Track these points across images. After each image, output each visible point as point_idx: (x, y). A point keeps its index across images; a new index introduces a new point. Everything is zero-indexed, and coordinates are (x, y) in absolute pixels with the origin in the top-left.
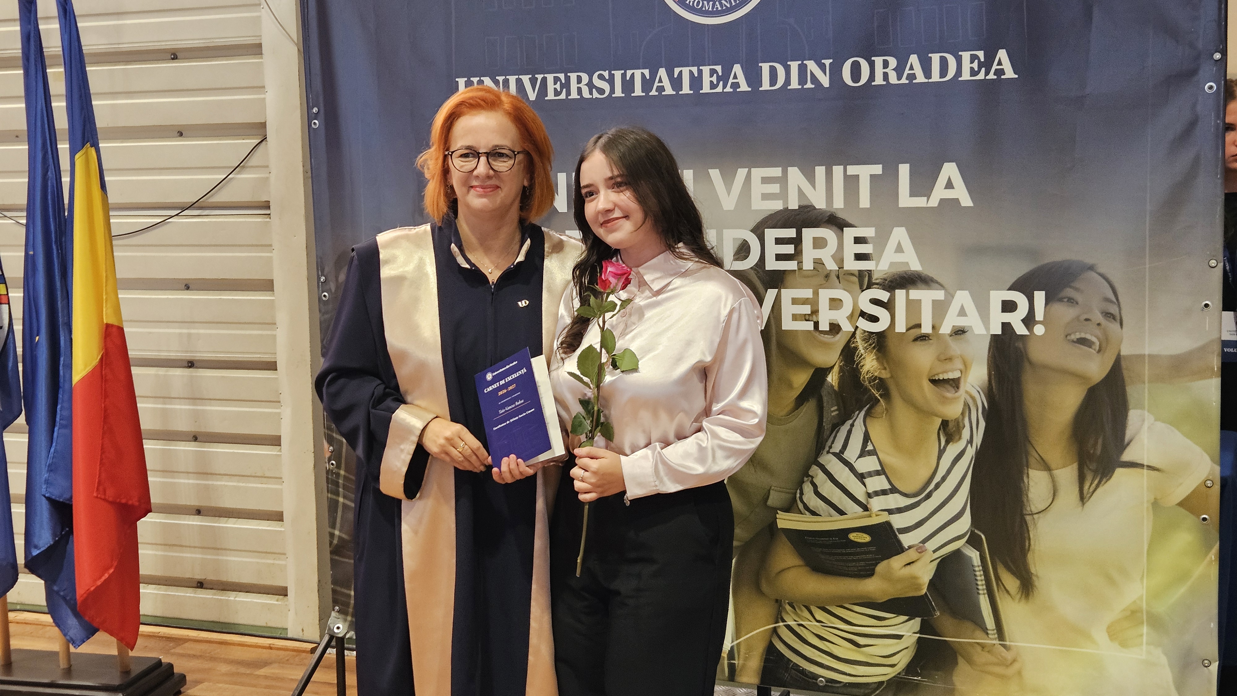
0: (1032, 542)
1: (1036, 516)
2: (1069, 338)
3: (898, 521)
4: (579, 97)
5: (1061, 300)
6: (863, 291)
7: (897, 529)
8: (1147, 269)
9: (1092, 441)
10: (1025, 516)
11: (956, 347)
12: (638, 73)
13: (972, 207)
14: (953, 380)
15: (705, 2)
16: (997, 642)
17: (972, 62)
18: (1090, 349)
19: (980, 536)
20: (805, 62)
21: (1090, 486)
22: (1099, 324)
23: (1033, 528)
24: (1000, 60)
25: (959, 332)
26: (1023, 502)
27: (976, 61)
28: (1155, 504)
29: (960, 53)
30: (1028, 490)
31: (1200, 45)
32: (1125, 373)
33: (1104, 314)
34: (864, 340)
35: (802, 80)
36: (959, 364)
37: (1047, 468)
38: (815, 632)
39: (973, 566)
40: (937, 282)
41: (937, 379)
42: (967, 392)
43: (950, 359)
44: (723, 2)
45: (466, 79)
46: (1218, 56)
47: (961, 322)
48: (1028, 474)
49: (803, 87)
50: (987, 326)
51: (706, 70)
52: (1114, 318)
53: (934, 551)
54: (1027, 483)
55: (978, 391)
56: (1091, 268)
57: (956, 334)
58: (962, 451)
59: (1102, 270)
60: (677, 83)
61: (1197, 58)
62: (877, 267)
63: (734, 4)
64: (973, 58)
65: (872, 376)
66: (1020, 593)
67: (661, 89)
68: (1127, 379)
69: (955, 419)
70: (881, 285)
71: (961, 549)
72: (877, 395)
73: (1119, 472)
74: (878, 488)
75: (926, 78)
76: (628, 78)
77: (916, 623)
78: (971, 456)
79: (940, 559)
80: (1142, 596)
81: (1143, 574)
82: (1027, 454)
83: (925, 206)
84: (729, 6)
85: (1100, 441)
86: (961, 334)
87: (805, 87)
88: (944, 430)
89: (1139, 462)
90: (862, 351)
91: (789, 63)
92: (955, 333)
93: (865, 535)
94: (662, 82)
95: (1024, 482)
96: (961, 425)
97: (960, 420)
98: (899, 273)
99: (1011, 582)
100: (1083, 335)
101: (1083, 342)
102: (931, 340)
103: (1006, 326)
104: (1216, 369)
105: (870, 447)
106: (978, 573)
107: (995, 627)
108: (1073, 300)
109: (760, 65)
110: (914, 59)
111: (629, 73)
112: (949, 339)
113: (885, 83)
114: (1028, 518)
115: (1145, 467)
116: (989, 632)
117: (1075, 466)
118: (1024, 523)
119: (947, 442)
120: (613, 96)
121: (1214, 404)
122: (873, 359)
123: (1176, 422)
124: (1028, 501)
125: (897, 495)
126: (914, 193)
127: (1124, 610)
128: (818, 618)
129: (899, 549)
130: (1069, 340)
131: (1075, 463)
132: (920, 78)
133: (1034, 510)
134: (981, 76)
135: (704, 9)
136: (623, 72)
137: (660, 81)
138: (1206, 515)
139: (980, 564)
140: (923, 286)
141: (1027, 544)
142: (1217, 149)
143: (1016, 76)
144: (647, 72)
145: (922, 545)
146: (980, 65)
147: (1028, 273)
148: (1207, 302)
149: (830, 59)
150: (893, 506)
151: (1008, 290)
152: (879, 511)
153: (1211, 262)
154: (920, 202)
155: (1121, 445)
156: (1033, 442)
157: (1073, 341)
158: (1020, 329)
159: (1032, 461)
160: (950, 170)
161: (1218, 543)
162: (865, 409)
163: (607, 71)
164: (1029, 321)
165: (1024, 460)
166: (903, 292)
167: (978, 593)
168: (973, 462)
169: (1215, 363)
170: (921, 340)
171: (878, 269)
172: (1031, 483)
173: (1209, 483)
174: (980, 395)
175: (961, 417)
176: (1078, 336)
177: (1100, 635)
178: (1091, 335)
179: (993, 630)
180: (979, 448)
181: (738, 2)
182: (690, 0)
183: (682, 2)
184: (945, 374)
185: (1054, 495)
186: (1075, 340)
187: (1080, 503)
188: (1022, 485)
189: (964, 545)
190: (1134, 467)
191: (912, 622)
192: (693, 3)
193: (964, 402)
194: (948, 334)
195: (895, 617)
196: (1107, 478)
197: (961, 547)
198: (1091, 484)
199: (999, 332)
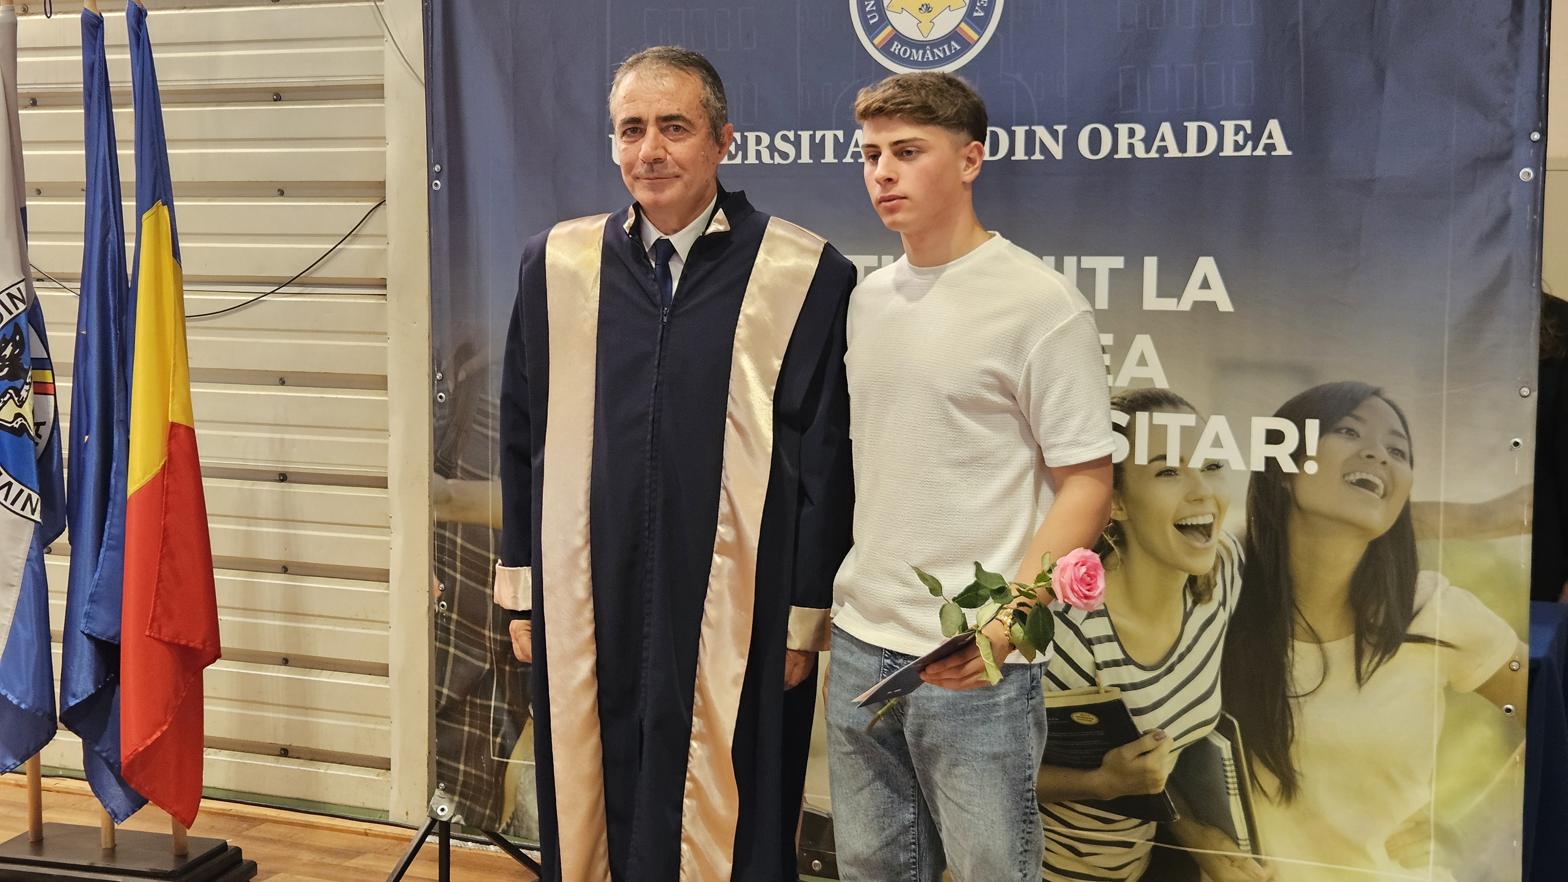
0: (1296, 733)
1: (1301, 700)
2: (1347, 478)
3: (1132, 700)
4: (757, 162)
5: (1338, 431)
7: (1131, 709)
8: (1445, 397)
9: (1372, 608)
10: (1288, 699)
11: (1208, 485)
12: (829, 135)
13: (1231, 312)
14: (1204, 526)
15: (914, 51)
16: (1250, 855)
17: (1236, 134)
18: (1372, 493)
19: (1232, 722)
20: (1033, 128)
21: (1369, 664)
22: (1384, 463)
23: (1297, 714)
24: (1270, 133)
25: (1213, 467)
26: (1285, 682)
27: (1242, 133)
28: (1449, 690)
29: (1222, 123)
30: (1292, 666)
31: (1515, 121)
32: (1415, 525)
33: (1390, 450)
35: (1029, 149)
36: (1211, 507)
37: (1317, 640)
39: (1222, 758)
40: (1188, 405)
41: (1184, 524)
42: (1220, 542)
43: (1201, 500)
44: (936, 50)
46: (1536, 137)
47: (1216, 455)
48: (1293, 646)
49: (1030, 158)
50: (1247, 461)
52: (1403, 457)
53: (1175, 739)
54: (1291, 658)
55: (1234, 541)
56: (1377, 393)
57: (1208, 469)
58: (1212, 615)
59: (1389, 396)
61: (1511, 137)
63: (948, 53)
64: (1238, 129)
66: (1280, 794)
68: (1417, 534)
69: (1205, 575)
70: (1118, 405)
71: (1208, 737)
72: (1110, 542)
73: (1406, 648)
74: (1109, 658)
75: (1180, 151)
76: (817, 141)
77: (1151, 828)
78: (1223, 622)
79: (1182, 749)
80: (1429, 804)
81: (1432, 777)
82: (1293, 621)
83: (1175, 309)
84: (942, 56)
85: (1382, 610)
86: (1214, 469)
87: (1032, 158)
88: (1192, 588)
89: (1431, 636)
91: (1013, 128)
92: (1207, 467)
93: (1092, 716)
95: (1287, 656)
96: (1212, 582)
97: (1211, 576)
98: (1140, 391)
99: (1269, 781)
100: (1364, 476)
101: (1364, 484)
102: (1178, 475)
103: (1271, 462)
104: (1525, 523)
106: (1228, 768)
107: (1247, 836)
108: (1353, 430)
110: (1166, 128)
111: (819, 134)
112: (1200, 476)
113: (1130, 156)
114: (1292, 701)
115: (1437, 643)
116: (1240, 842)
117: (1351, 638)
118: (1286, 707)
119: (1195, 603)
120: (799, 161)
121: (1523, 566)
123: (1476, 587)
124: (1292, 679)
125: (1132, 667)
126: (1162, 292)
127: (1407, 821)
130: (1346, 481)
131: (1351, 634)
132: (1173, 152)
133: (1300, 692)
134: (1247, 152)
135: (912, 58)
136: (812, 132)
138: (1511, 705)
139: (1231, 756)
140: (1170, 408)
141: (1290, 733)
142: (1533, 251)
143: (1290, 153)
144: (840, 134)
145: (1160, 730)
146: (1247, 138)
147: (1299, 396)
148: (1517, 440)
149: (1064, 124)
150: (1127, 681)
151: (1273, 417)
152: (1109, 686)
153: (1524, 390)
154: (1169, 304)
155: (1409, 614)
156: (1299, 606)
157: (1352, 483)
159: (1298, 630)
160: (1206, 266)
161: (1525, 741)
163: (792, 132)
164: (1299, 455)
165: (1289, 629)
166: (1145, 415)
167: (1229, 794)
168: (1226, 630)
170: (1166, 475)
172: (1297, 658)
173: (1515, 666)
174: (1236, 545)
175: (1212, 571)
176: (1358, 476)
177: (1377, 850)
178: (1376, 475)
179: (1245, 840)
180: (1233, 612)
181: (953, 51)
182: (896, 47)
183: (885, 49)
184: (1194, 519)
185: (1325, 673)
186: (1354, 481)
187: (1356, 685)
188: (1285, 660)
189: (1212, 732)
190: (1423, 642)
191: (1145, 826)
192: (900, 50)
193: (1217, 554)
194: (1199, 469)
195: (1125, 820)
196: (1391, 654)
197: (1209, 734)
198: (1371, 661)
199: (1261, 468)
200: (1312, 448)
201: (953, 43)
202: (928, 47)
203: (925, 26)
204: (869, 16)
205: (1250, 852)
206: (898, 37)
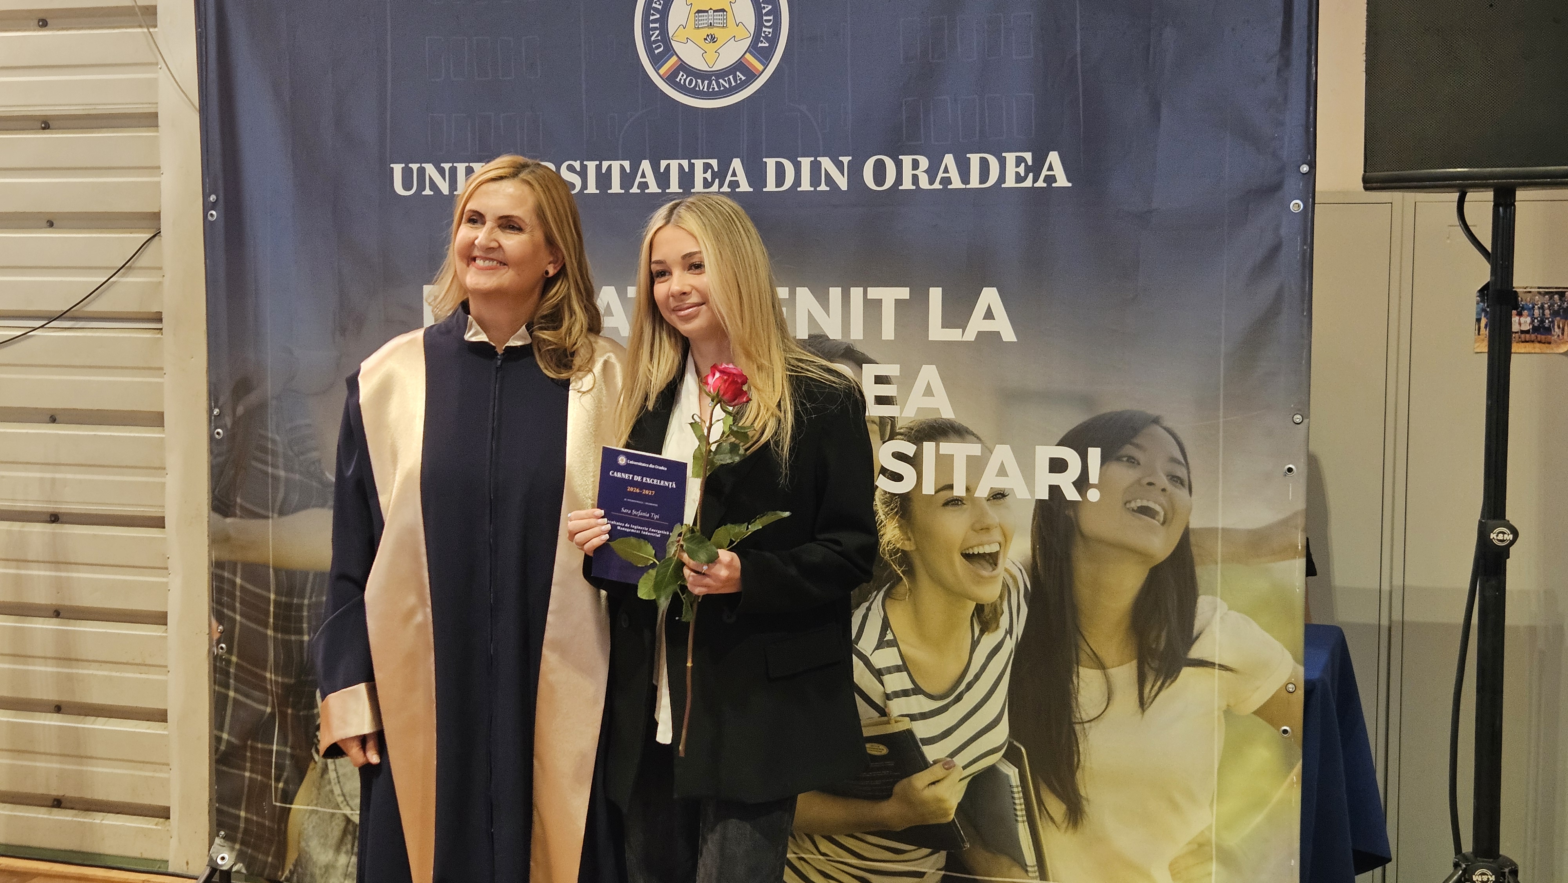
0: (1082, 758)
1: (1086, 725)
2: (1128, 506)
3: (922, 730)
5: (1119, 459)
6: (884, 443)
7: (921, 739)
8: (1221, 425)
9: (1153, 635)
10: (1074, 725)
11: (994, 515)
12: (616, 165)
13: (1015, 342)
14: (990, 554)
15: (699, 81)
17: (1018, 166)
18: (1153, 520)
19: (1021, 750)
20: (818, 159)
21: (1152, 689)
22: (1164, 490)
23: (1083, 739)
24: (1051, 165)
25: (998, 496)
26: (1071, 707)
27: (1023, 164)
28: (1228, 712)
29: (1003, 154)
30: (1078, 693)
31: (1285, 154)
32: (1195, 550)
33: (1170, 477)
34: (883, 504)
35: (815, 180)
36: (997, 535)
37: (1101, 666)
38: (819, 868)
39: (1011, 786)
40: (973, 434)
41: (971, 553)
42: (1006, 570)
43: (987, 529)
44: (721, 81)
45: (403, 165)
46: (1305, 169)
47: (1001, 484)
48: (1078, 672)
49: (815, 189)
50: (1032, 489)
51: (699, 164)
52: (1182, 484)
53: (964, 768)
54: (1077, 684)
55: (1021, 570)
56: (1156, 421)
57: (994, 499)
58: (999, 643)
59: (1168, 424)
60: (663, 179)
61: (1281, 170)
62: (901, 413)
63: (734, 84)
64: (1019, 161)
65: (894, 548)
66: (1067, 821)
67: (644, 186)
68: (1197, 559)
69: (992, 604)
70: (906, 435)
71: (997, 765)
72: (899, 572)
73: (1186, 672)
74: (898, 688)
75: (963, 182)
76: (604, 171)
77: (941, 858)
78: (1010, 650)
79: (972, 776)
80: (1211, 825)
81: (1212, 801)
82: (1077, 647)
83: (960, 339)
84: (727, 86)
85: (1164, 634)
86: (1000, 498)
87: (818, 189)
88: (979, 616)
89: (1210, 660)
90: (883, 517)
91: (799, 159)
92: (993, 496)
93: (881, 747)
94: (645, 177)
95: (1073, 682)
96: (999, 610)
97: (998, 605)
98: (927, 421)
99: (1056, 807)
100: (1145, 503)
101: (1145, 511)
102: (965, 504)
103: (1055, 490)
104: (1300, 548)
105: (889, 637)
106: (1016, 796)
107: (1035, 863)
108: (1133, 458)
109: (764, 160)
110: (949, 160)
111: (605, 164)
112: (986, 505)
113: (914, 187)
114: (1078, 727)
115: (1217, 667)
116: (1029, 869)
117: (1134, 663)
118: (1072, 733)
119: (982, 632)
120: (585, 192)
121: (1298, 590)
122: (895, 527)
123: (1252, 612)
124: (1078, 706)
125: (921, 697)
126: (947, 323)
127: (1189, 843)
128: (823, 849)
129: (923, 764)
130: (1128, 509)
131: (1132, 660)
132: (957, 183)
133: (1085, 718)
134: (1028, 183)
135: (697, 89)
136: (598, 163)
137: (643, 176)
138: (1287, 726)
139: (1019, 784)
140: (956, 438)
141: (1076, 759)
142: (1304, 281)
143: (1070, 185)
144: (627, 164)
145: (949, 759)
146: (1028, 170)
147: (1081, 425)
148: (1291, 466)
149: (849, 156)
150: (915, 711)
151: (1056, 445)
152: (899, 716)
153: (1295, 417)
154: (954, 335)
155: (1190, 639)
156: (1084, 633)
157: (1133, 510)
158: (1072, 494)
159: (1083, 657)
160: (990, 296)
161: (1301, 760)
162: (885, 589)
163: (578, 162)
164: (1082, 483)
165: (1074, 656)
166: (932, 445)
167: (1017, 820)
168: (1012, 657)
169: (1299, 540)
170: (953, 504)
171: (902, 416)
172: (1081, 684)
173: (1291, 687)
174: (1022, 574)
175: (999, 600)
176: (1139, 503)
177: (1161, 873)
178: (1155, 502)
179: (1034, 866)
180: (1019, 639)
181: (739, 82)
182: (681, 77)
183: (671, 79)
184: (981, 547)
185: (1109, 699)
186: (1136, 508)
187: (1140, 710)
188: (1071, 686)
189: (1000, 760)
190: (1204, 666)
191: (937, 855)
192: (685, 80)
193: (1003, 583)
194: (985, 498)
195: (915, 850)
196: (1172, 679)
197: (997, 762)
198: (1153, 686)
199: (1046, 497)
200: (1094, 476)
201: (738, 73)
202: (713, 78)
203: (711, 56)
204: (654, 46)
205: (1039, 879)
206: (683, 67)
